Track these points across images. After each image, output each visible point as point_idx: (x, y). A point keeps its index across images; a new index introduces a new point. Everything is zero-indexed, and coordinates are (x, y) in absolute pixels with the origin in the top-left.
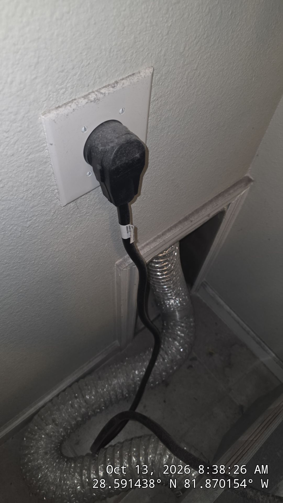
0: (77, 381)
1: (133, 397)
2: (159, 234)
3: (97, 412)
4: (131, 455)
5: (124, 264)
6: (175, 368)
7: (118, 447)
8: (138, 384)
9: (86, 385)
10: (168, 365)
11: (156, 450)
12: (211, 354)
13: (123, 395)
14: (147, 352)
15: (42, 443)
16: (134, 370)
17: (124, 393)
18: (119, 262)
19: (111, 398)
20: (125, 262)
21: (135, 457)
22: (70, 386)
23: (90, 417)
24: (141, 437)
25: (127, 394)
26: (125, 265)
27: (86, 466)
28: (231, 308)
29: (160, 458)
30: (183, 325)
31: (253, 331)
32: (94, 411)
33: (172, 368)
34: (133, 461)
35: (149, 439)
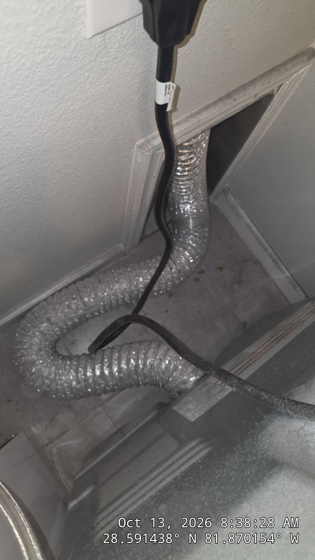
0: (75, 282)
1: (135, 303)
2: (193, 112)
3: (96, 315)
4: (130, 357)
5: (147, 146)
6: (182, 279)
7: (116, 349)
8: (142, 291)
9: (85, 287)
10: (175, 275)
11: (156, 355)
12: (221, 269)
13: (124, 301)
14: (154, 260)
15: (36, 340)
16: (138, 277)
17: (126, 299)
18: (141, 143)
19: (111, 302)
20: (148, 144)
21: (134, 359)
22: (67, 287)
23: (87, 319)
24: (141, 342)
25: (128, 300)
26: (148, 148)
27: (82, 364)
28: (252, 221)
29: (160, 363)
30: (196, 234)
31: (271, 248)
32: (92, 314)
33: (179, 279)
34: (132, 363)
35: (150, 345)
